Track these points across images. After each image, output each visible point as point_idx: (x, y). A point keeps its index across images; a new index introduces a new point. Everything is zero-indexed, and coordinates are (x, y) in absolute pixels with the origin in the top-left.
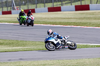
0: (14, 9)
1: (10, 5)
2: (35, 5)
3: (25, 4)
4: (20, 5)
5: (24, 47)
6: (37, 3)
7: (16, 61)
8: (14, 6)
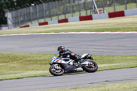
0: (96, 12)
1: (90, 6)
2: (124, 6)
3: (110, 5)
4: (103, 7)
5: (111, 65)
6: (127, 3)
7: (99, 85)
8: (95, 8)
